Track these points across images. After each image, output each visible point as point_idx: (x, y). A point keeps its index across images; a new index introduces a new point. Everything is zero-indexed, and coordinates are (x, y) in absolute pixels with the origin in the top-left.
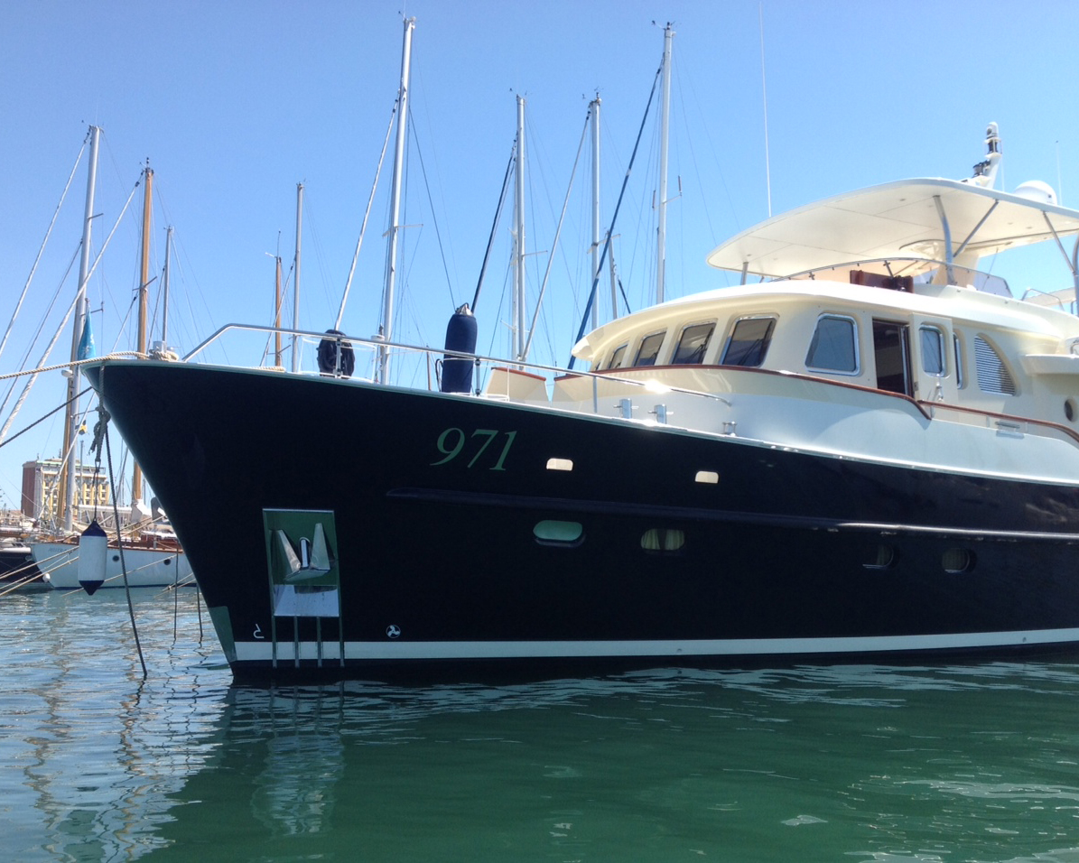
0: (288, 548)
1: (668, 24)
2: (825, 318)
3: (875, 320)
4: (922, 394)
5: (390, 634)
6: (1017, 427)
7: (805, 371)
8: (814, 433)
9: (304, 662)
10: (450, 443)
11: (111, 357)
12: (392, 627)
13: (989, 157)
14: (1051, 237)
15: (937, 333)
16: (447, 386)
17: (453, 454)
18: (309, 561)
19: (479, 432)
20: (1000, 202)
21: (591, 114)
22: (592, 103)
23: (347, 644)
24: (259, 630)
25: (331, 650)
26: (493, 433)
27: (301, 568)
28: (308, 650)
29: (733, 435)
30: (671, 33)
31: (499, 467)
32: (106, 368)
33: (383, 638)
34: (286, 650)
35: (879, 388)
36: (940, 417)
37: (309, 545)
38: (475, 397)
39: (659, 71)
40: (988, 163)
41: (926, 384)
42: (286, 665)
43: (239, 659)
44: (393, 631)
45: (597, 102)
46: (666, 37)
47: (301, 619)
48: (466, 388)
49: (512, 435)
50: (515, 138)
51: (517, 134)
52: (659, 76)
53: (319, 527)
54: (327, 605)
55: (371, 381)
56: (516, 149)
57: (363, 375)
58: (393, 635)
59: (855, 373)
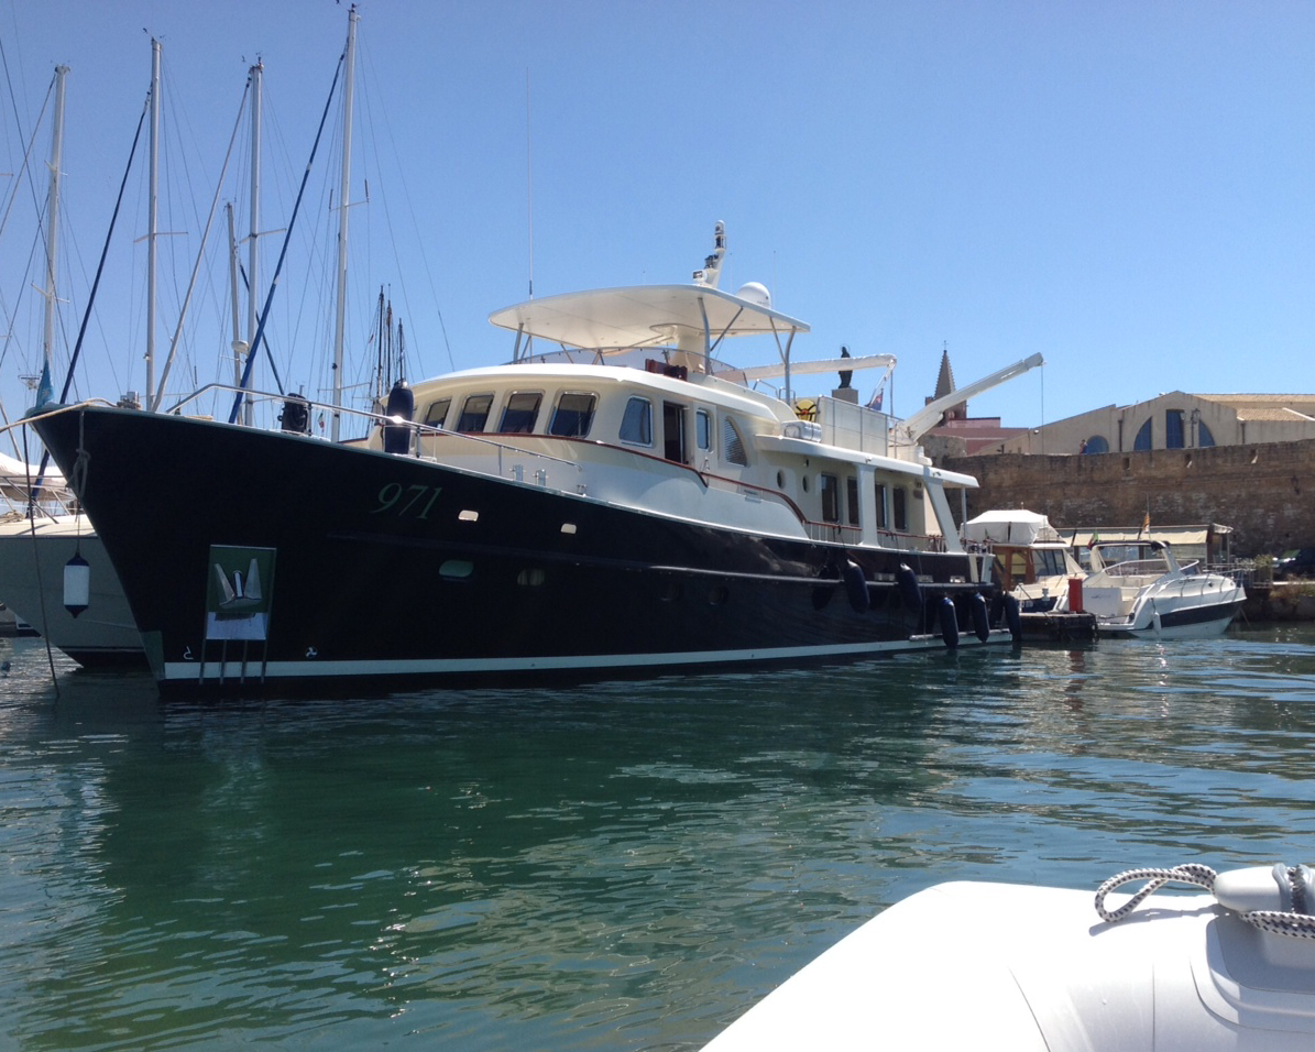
0: (224, 581)
1: (353, 6)
2: (634, 399)
3: (665, 402)
4: (698, 465)
5: (308, 655)
6: (755, 494)
7: (619, 443)
8: (636, 495)
9: (228, 680)
10: (388, 496)
11: (91, 404)
12: (311, 649)
13: (716, 251)
14: (772, 332)
15: (706, 416)
16: (389, 448)
17: (391, 503)
18: (243, 592)
19: (414, 487)
20: (745, 309)
21: (252, 81)
22: (253, 69)
23: (269, 664)
24: (189, 652)
25: (254, 669)
26: (424, 488)
27: (236, 597)
28: (233, 669)
29: (584, 495)
30: (356, 16)
31: (423, 516)
32: (85, 413)
33: (302, 658)
34: (212, 670)
35: (666, 457)
36: (714, 485)
37: (244, 580)
38: (415, 458)
39: (343, 57)
40: (716, 257)
41: (700, 457)
42: (212, 683)
43: (168, 677)
44: (311, 651)
45: (259, 68)
46: (350, 20)
47: (229, 642)
48: (405, 450)
49: (438, 490)
50: (148, 90)
51: (152, 85)
52: (343, 62)
53: (254, 561)
54: (255, 629)
55: (329, 440)
56: (149, 103)
57: (320, 434)
58: (311, 655)
59: (650, 445)
